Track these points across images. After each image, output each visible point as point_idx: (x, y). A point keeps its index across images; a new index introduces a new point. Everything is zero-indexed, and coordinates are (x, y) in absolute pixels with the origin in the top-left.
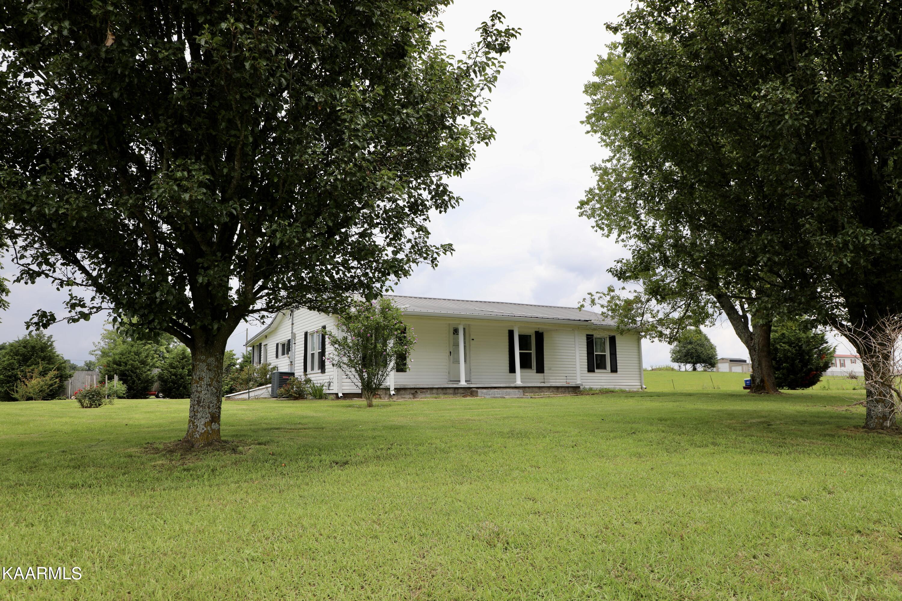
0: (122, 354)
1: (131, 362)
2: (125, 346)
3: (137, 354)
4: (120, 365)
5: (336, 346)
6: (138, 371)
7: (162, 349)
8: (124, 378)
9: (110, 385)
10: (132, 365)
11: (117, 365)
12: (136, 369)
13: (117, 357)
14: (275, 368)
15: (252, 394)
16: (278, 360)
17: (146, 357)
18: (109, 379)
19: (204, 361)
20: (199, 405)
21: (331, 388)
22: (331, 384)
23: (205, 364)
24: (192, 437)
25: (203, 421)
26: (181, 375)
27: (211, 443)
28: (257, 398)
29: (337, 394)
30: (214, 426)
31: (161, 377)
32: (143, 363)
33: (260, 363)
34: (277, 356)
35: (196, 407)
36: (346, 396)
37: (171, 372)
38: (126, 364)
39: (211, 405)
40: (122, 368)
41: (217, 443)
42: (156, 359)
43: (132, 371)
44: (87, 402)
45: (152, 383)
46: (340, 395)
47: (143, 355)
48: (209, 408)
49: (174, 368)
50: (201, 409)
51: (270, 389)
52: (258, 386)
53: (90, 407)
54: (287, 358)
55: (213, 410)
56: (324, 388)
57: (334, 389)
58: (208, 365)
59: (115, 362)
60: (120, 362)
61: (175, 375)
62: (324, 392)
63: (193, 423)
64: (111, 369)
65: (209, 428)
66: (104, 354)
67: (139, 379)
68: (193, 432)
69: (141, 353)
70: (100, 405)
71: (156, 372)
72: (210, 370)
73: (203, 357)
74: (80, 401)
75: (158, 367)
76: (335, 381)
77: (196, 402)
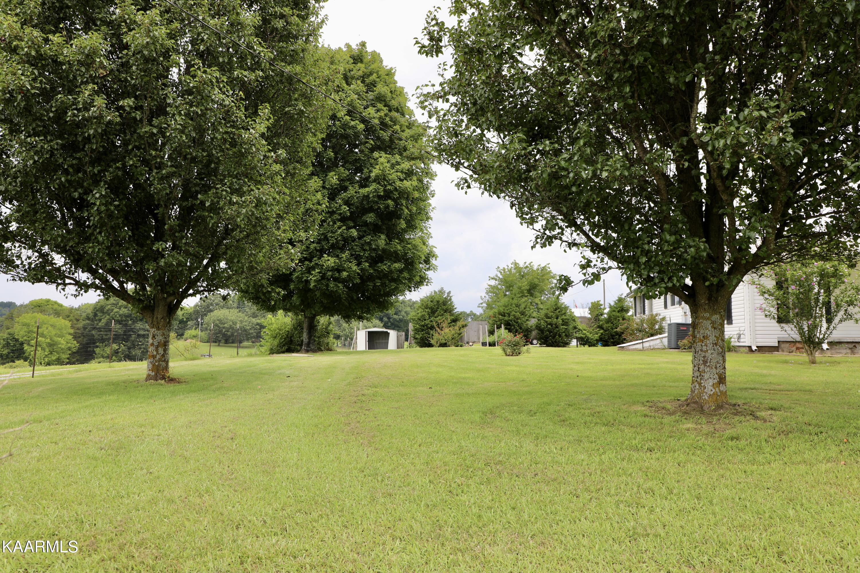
0: (506, 306)
1: (513, 313)
2: (506, 299)
3: (518, 306)
4: (504, 316)
5: (766, 296)
6: (519, 321)
7: (537, 300)
8: (509, 327)
9: (499, 334)
10: (514, 315)
11: (502, 315)
12: (517, 319)
13: (502, 309)
14: (664, 319)
15: (646, 345)
16: (666, 311)
17: (525, 308)
18: (497, 328)
19: (708, 319)
20: (705, 365)
21: (742, 340)
22: (742, 336)
23: (710, 322)
24: (700, 397)
25: (711, 382)
26: (555, 324)
27: (722, 406)
28: (653, 349)
29: (750, 347)
30: (722, 388)
31: (538, 327)
32: (523, 313)
33: (644, 313)
34: (666, 307)
35: (702, 367)
36: (761, 349)
37: (546, 322)
38: (509, 315)
39: (718, 365)
40: (506, 318)
41: (727, 406)
42: (532, 310)
43: (515, 321)
44: (509, 351)
45: (531, 331)
46: (754, 348)
47: (523, 306)
48: (716, 368)
49: (549, 318)
50: (708, 369)
51: (666, 339)
52: (649, 337)
53: (512, 355)
54: (680, 309)
55: (720, 370)
56: (732, 340)
57: (746, 341)
58: (713, 323)
59: (500, 314)
60: (504, 313)
61: (551, 324)
62: (733, 344)
63: (700, 384)
64: (497, 319)
65: (717, 389)
66: (489, 306)
67: (521, 328)
68: (700, 393)
69: (520, 305)
70: (519, 353)
71: (533, 322)
72: (715, 328)
73: (707, 315)
74: (504, 350)
75: (534, 318)
76: (747, 333)
77: (701, 362)
